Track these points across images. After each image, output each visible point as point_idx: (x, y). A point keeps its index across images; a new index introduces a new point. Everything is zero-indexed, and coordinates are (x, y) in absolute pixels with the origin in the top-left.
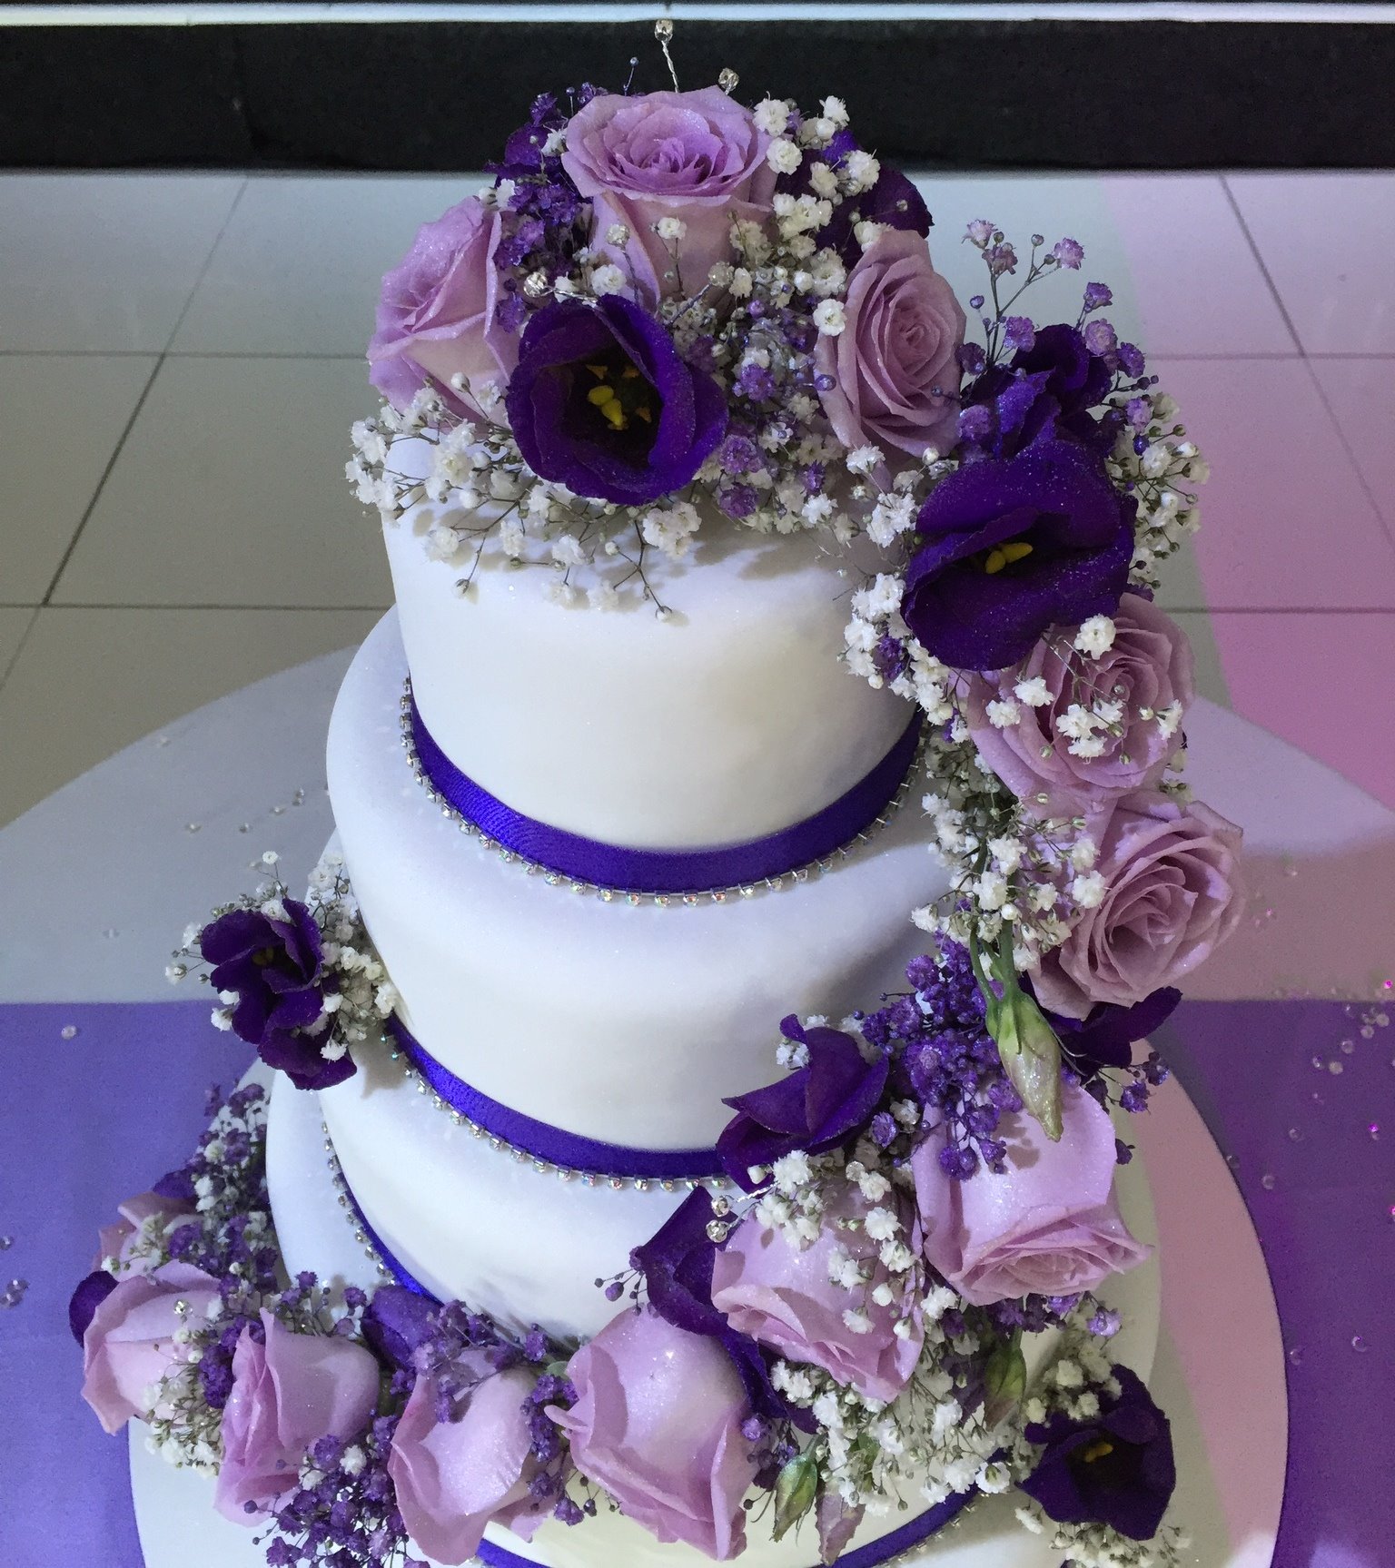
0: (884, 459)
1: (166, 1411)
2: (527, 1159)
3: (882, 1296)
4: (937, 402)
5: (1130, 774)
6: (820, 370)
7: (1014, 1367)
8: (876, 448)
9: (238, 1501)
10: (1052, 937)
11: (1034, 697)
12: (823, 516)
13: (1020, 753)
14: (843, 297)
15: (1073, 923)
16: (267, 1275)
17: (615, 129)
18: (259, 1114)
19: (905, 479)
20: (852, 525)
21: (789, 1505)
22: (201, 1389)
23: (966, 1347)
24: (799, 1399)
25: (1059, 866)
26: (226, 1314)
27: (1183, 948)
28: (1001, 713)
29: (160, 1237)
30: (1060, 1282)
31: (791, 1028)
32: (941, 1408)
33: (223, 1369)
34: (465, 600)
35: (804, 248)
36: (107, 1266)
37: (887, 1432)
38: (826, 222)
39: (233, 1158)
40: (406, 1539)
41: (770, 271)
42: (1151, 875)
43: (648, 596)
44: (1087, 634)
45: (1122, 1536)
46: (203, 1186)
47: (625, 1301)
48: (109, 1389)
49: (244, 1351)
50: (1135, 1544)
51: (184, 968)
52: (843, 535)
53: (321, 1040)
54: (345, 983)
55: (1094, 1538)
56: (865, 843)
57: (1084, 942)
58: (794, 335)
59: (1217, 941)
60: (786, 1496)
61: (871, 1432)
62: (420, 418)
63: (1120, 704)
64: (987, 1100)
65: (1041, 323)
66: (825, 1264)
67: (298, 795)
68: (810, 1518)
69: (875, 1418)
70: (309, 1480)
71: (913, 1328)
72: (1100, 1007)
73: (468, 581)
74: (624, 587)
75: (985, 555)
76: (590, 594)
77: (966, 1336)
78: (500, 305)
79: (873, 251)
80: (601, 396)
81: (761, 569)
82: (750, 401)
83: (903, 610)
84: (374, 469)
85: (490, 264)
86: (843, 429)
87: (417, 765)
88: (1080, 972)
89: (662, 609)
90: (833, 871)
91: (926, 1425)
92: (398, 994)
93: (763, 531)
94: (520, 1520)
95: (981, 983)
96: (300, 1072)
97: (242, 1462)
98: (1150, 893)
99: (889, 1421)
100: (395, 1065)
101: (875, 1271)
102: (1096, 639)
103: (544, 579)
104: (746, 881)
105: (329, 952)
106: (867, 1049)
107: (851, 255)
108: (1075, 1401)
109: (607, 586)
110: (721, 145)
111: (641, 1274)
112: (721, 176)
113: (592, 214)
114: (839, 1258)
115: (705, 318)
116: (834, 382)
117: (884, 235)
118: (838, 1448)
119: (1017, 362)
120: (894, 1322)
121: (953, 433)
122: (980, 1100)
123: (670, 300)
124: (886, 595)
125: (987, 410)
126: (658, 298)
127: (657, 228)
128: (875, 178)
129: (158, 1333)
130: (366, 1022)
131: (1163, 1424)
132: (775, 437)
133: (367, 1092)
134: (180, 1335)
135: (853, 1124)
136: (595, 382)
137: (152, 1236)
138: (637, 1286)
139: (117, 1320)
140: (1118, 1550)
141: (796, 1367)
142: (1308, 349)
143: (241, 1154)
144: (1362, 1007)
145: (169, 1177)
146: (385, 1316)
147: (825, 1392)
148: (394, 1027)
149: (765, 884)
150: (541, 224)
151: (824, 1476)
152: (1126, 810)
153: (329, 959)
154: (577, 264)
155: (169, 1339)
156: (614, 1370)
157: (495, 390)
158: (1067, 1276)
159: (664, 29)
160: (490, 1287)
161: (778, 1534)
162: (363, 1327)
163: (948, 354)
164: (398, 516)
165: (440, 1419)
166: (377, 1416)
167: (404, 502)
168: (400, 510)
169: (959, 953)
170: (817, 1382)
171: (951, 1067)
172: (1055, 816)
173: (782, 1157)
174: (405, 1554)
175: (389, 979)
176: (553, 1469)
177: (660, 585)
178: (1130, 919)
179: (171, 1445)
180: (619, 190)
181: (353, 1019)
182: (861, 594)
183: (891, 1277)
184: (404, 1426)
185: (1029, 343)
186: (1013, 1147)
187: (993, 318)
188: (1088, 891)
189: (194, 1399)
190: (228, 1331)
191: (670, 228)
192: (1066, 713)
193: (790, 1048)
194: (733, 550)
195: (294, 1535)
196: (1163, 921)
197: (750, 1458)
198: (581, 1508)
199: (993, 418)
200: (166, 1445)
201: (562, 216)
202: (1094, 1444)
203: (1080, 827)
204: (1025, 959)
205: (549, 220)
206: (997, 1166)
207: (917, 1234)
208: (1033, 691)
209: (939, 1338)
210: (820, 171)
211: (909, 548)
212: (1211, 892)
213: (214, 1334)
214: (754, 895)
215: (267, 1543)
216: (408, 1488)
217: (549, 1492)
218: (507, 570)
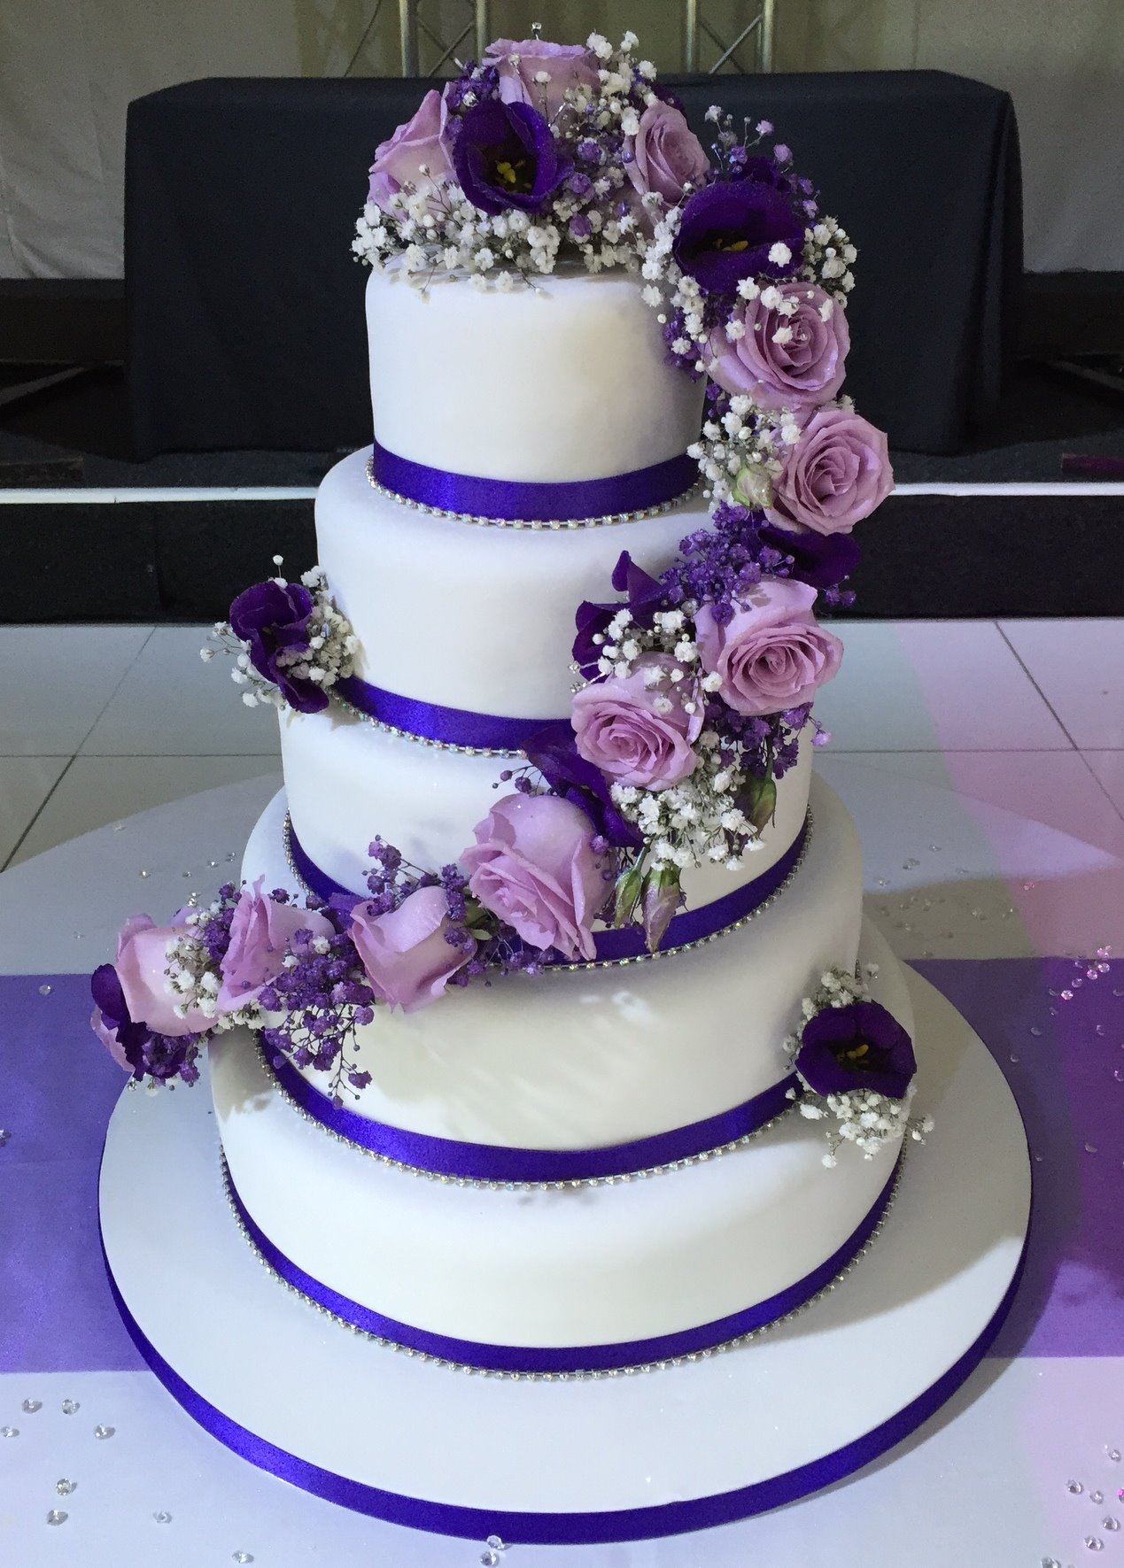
7: (768, 786)
14: (637, 121)
38: (627, 88)
43: (530, 286)
57: (792, 477)
67: (230, 855)
70: (289, 962)
71: (697, 707)
79: (653, 108)
80: (504, 167)
83: (673, 251)
85: (444, 103)
86: (638, 185)
88: (790, 493)
107: (641, 107)
108: (836, 997)
116: (633, 158)
117: (658, 102)
124: (665, 246)
127: (535, 79)
128: (655, 73)
132: (601, 184)
142: (1078, 746)
158: (793, 685)
173: (613, 620)
185: (743, 159)
188: (789, 433)
210: (623, 64)
212: (870, 467)
216: (362, 941)
218: (447, 282)
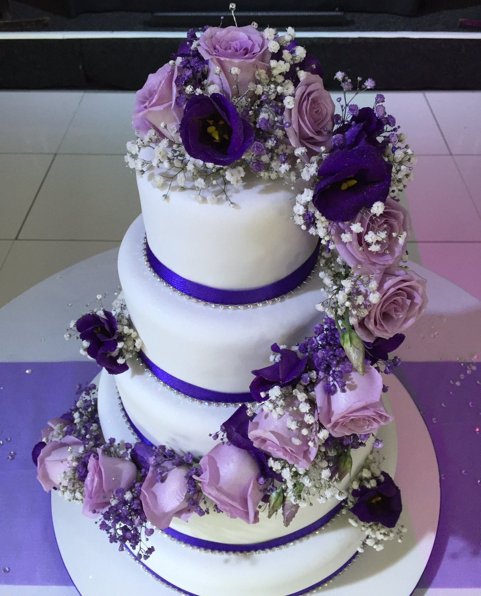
0: (307, 151)
1: (65, 483)
2: (186, 397)
3: (305, 432)
4: (325, 133)
5: (389, 260)
6: (285, 120)
7: (348, 459)
8: (304, 147)
9: (90, 511)
10: (362, 313)
11: (357, 229)
12: (286, 171)
13: (352, 252)
14: (293, 95)
15: (369, 309)
16: (98, 442)
17: (215, 37)
18: (94, 394)
19: (314, 158)
20: (296, 175)
21: (273, 507)
22: (77, 475)
23: (332, 453)
24: (277, 470)
25: (365, 292)
26: (86, 451)
27: (406, 320)
28: (346, 237)
29: (62, 432)
30: (364, 429)
31: (275, 348)
32: (324, 471)
33: (84, 469)
34: (165, 202)
35: (280, 79)
36: (44, 440)
37: (306, 480)
38: (288, 70)
39: (86, 409)
40: (146, 522)
41: (269, 87)
42: (395, 294)
43: (227, 199)
44: (375, 207)
45: (384, 526)
46: (76, 415)
47: (219, 441)
48: (46, 477)
49: (91, 462)
50: (388, 529)
51: (70, 335)
52: (293, 178)
53: (117, 357)
54: (125, 339)
55: (374, 527)
56: (300, 290)
57: (373, 315)
58: (277, 109)
59: (417, 317)
60: (272, 503)
61: (301, 480)
62: (150, 139)
63: (386, 232)
64: (340, 369)
65: (360, 107)
66: (286, 423)
68: (280, 511)
69: (302, 476)
70: (114, 503)
71: (315, 443)
72: (378, 339)
73: (166, 195)
74: (219, 196)
75: (340, 185)
76: (208, 198)
77: (332, 450)
78: (177, 98)
79: (304, 81)
80: (211, 130)
81: (266, 191)
82: (262, 131)
83: (313, 200)
84: (135, 157)
85: (174, 84)
86: (293, 141)
87: (149, 265)
88: (371, 326)
89: (232, 203)
90: (288, 298)
91: (319, 478)
92: (143, 342)
93: (266, 179)
94: (184, 515)
95: (339, 330)
96: (110, 368)
97: (91, 498)
98: (395, 300)
99: (307, 476)
100: (141, 368)
101: (302, 424)
102: (378, 209)
103: (192, 194)
104: (260, 301)
105: (119, 328)
106: (300, 355)
107: (296, 82)
108: (368, 482)
109: (213, 196)
110: (252, 43)
111: (224, 433)
112: (253, 53)
113: (208, 68)
114: (290, 421)
115: (246, 104)
116: (290, 124)
117: (307, 76)
118: (290, 484)
119: (352, 120)
120: (308, 441)
121: (331, 144)
122: (337, 369)
123: (235, 97)
124: (308, 195)
125: (342, 136)
126: (231, 96)
127: (230, 71)
128: (304, 56)
129: (63, 458)
130: (132, 352)
131: (398, 491)
132: (270, 143)
133: (132, 376)
134: (70, 458)
135: (295, 377)
136: (209, 125)
137: (59, 431)
138: (223, 436)
139: (49, 454)
140: (383, 531)
141: (275, 460)
142: (453, 152)
143: (88, 407)
144: (467, 364)
145: (65, 415)
146: (139, 452)
147: (285, 468)
148: (141, 355)
149: (266, 303)
150: (191, 70)
151: (285, 494)
152: (387, 273)
153: (119, 330)
154: (203, 85)
155: (66, 460)
156: (216, 463)
157: (175, 128)
158: (366, 427)
159: (232, 6)
160: (174, 440)
161: (270, 516)
162: (131, 455)
163: (329, 118)
164: (142, 174)
165: (157, 481)
166: (136, 482)
167: (144, 169)
168: (143, 172)
169: (332, 322)
170: (283, 464)
171: (328, 358)
172: (364, 274)
173: (271, 388)
174: (145, 527)
175: (139, 337)
176: (195, 497)
177: (231, 196)
178: (389, 309)
179: (67, 493)
180: (217, 57)
181: (127, 351)
182: (299, 195)
183: (308, 426)
184: (145, 484)
185: (356, 113)
186: (349, 384)
187: (345, 106)
188: (374, 298)
189: (75, 479)
190: (86, 456)
191: (235, 71)
192: (367, 234)
193: (274, 356)
194: (256, 185)
195: (108, 521)
196: (399, 310)
197: (260, 491)
198: (204, 511)
199: (344, 139)
200: (65, 493)
201: (198, 68)
202: (375, 497)
203: (372, 278)
204: (353, 321)
205: (194, 70)
206: (343, 390)
207: (316, 413)
208: (356, 228)
209: (323, 450)
210: (286, 53)
211: (315, 182)
212: (416, 301)
213: (81, 458)
214: (262, 306)
215: (100, 523)
216: (147, 503)
217: (194, 504)
218: (180, 191)
